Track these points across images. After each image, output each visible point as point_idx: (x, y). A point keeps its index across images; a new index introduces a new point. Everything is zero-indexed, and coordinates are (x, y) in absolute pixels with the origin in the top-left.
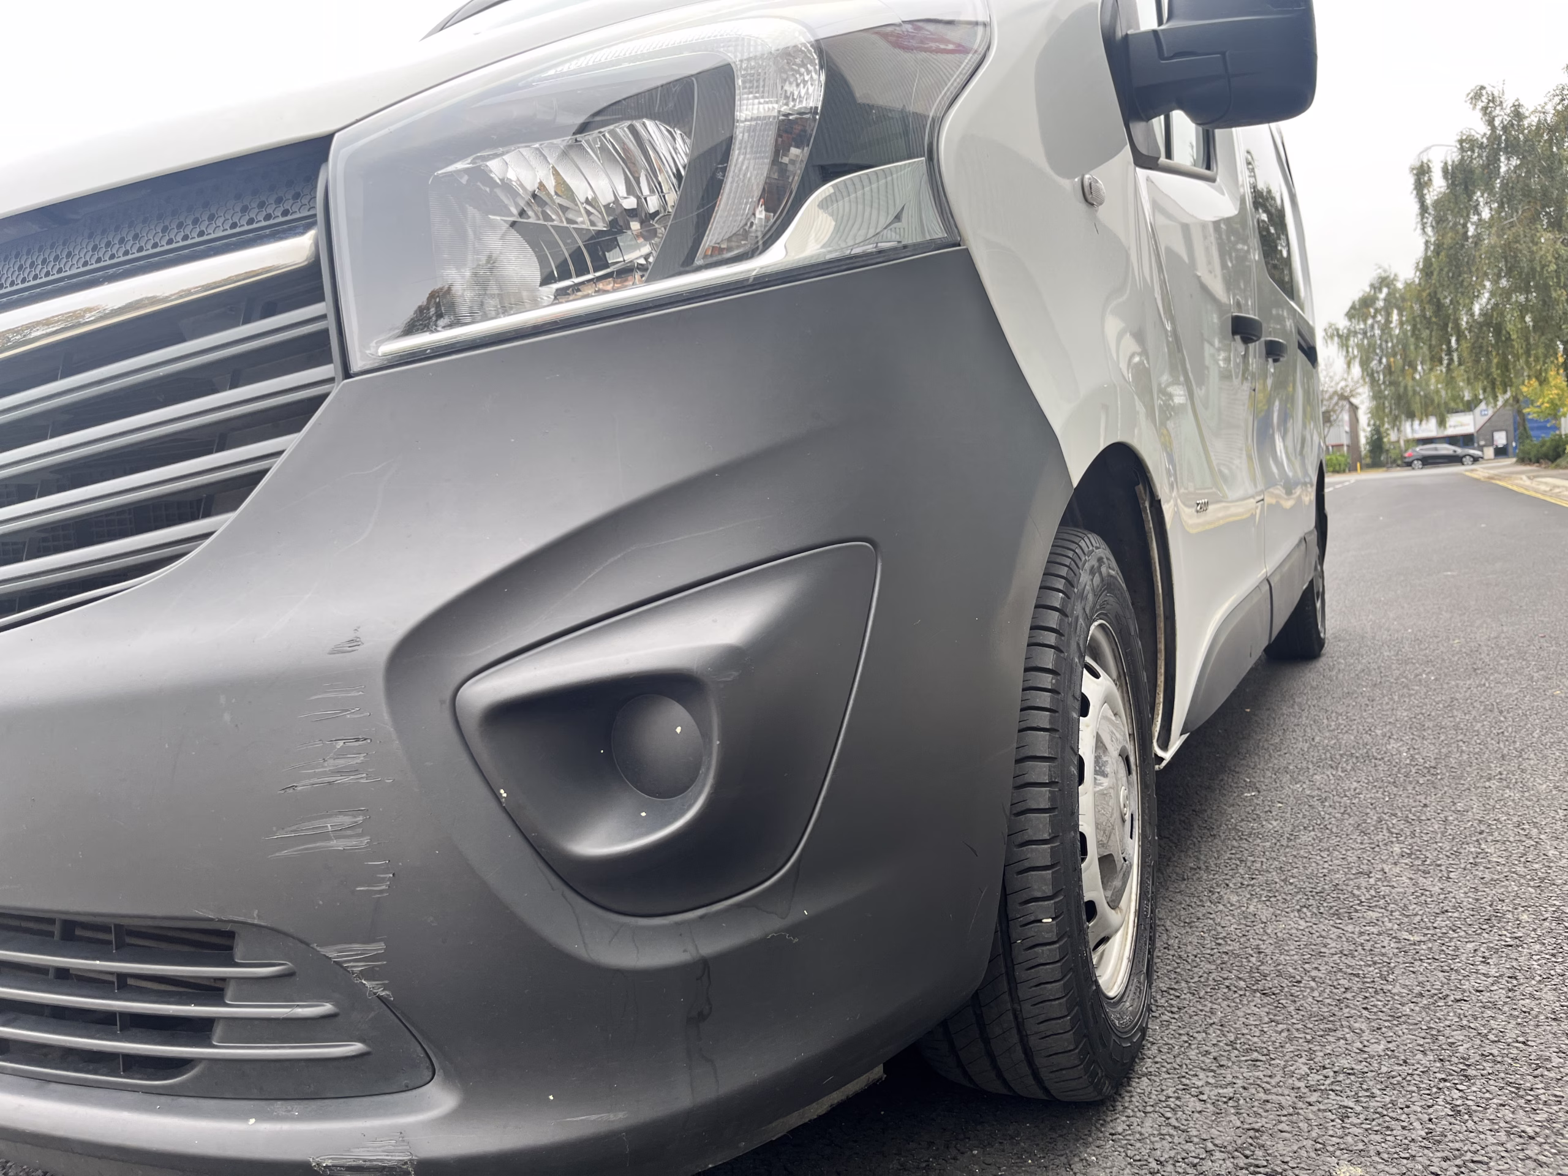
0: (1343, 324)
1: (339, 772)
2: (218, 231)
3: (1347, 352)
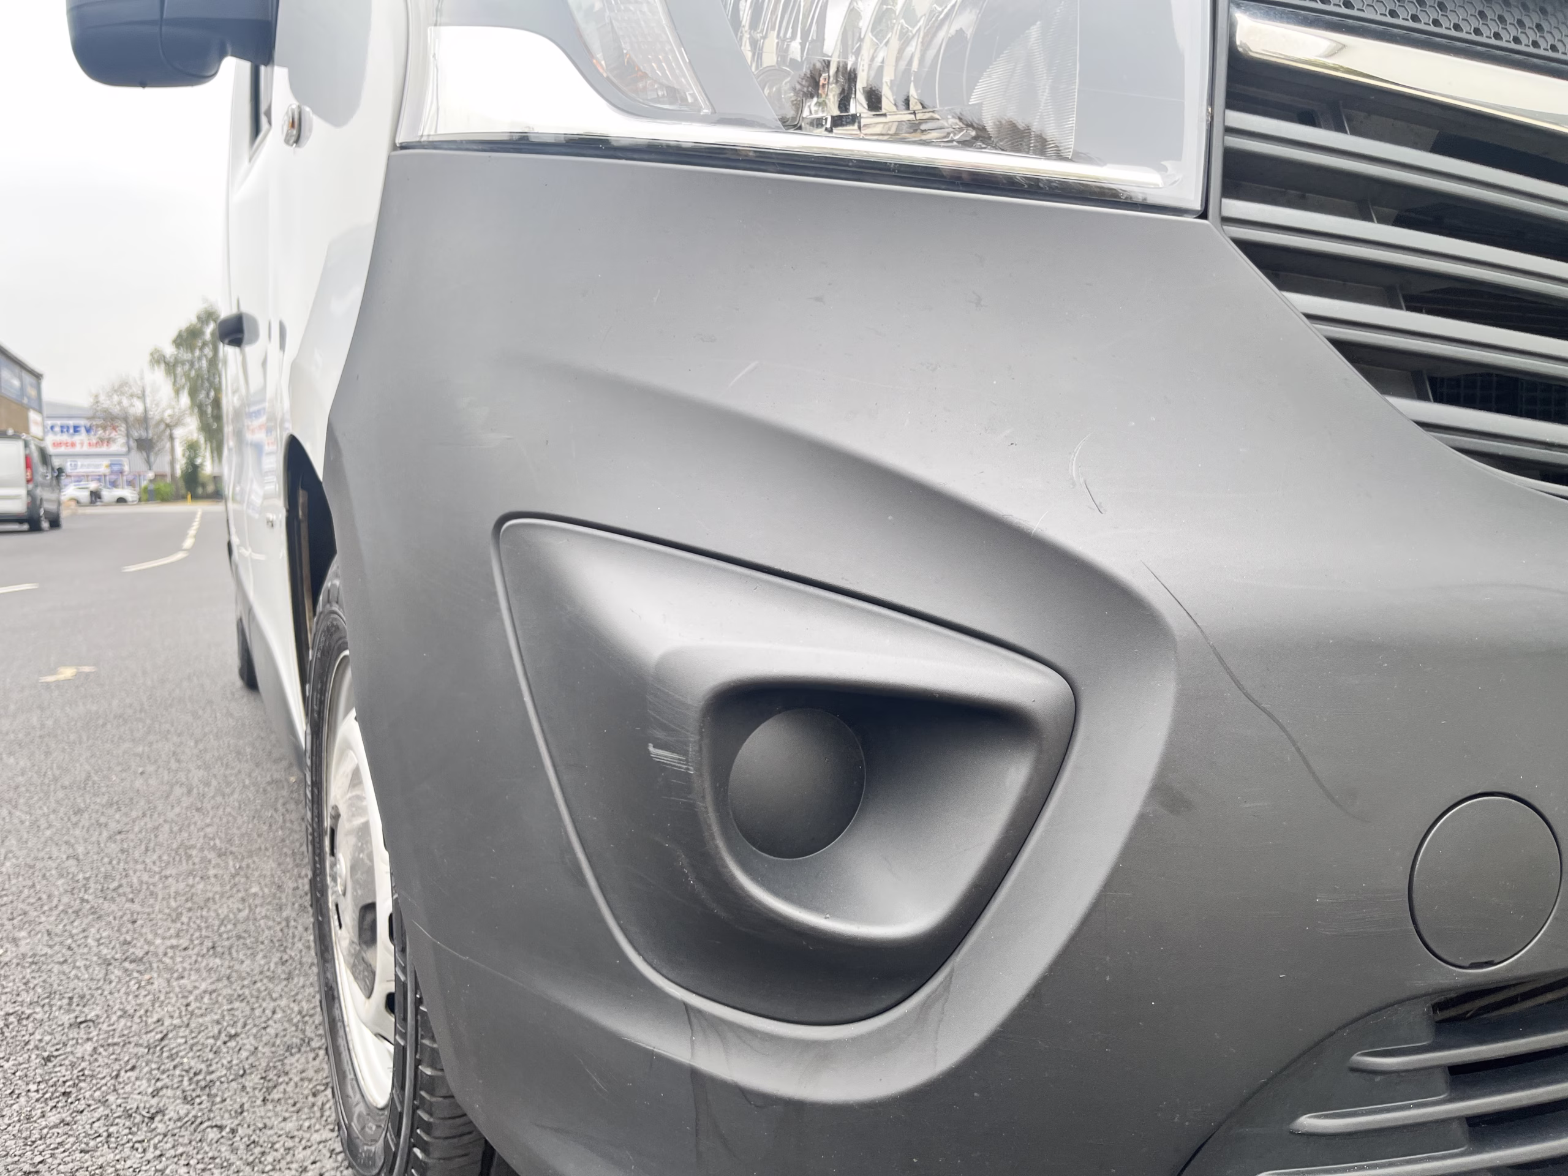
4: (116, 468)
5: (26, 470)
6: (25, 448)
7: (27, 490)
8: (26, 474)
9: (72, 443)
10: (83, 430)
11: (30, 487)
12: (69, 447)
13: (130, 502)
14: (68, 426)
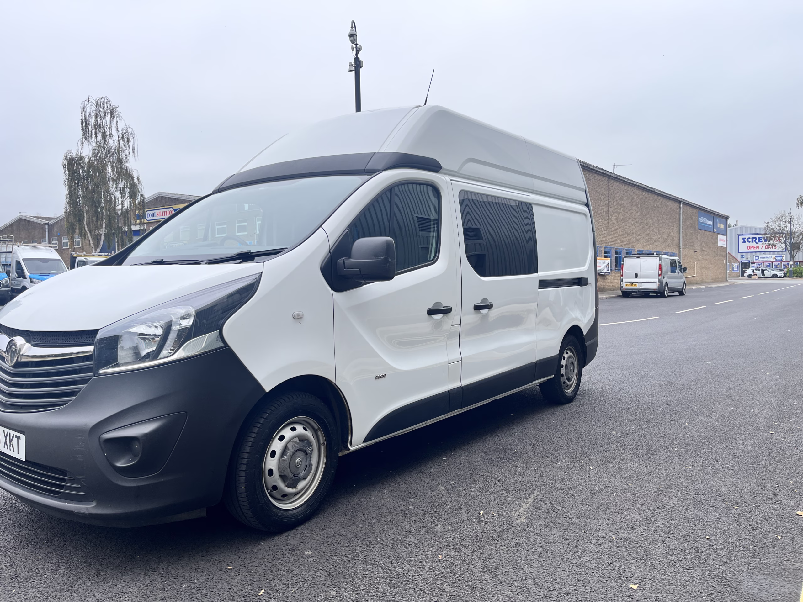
1: (80, 448)
2: (82, 341)
4: (778, 259)
5: (659, 270)
6: (659, 261)
7: (659, 279)
8: (659, 272)
9: (757, 246)
10: (763, 240)
11: (660, 278)
12: (756, 248)
13: (779, 277)
14: (756, 238)
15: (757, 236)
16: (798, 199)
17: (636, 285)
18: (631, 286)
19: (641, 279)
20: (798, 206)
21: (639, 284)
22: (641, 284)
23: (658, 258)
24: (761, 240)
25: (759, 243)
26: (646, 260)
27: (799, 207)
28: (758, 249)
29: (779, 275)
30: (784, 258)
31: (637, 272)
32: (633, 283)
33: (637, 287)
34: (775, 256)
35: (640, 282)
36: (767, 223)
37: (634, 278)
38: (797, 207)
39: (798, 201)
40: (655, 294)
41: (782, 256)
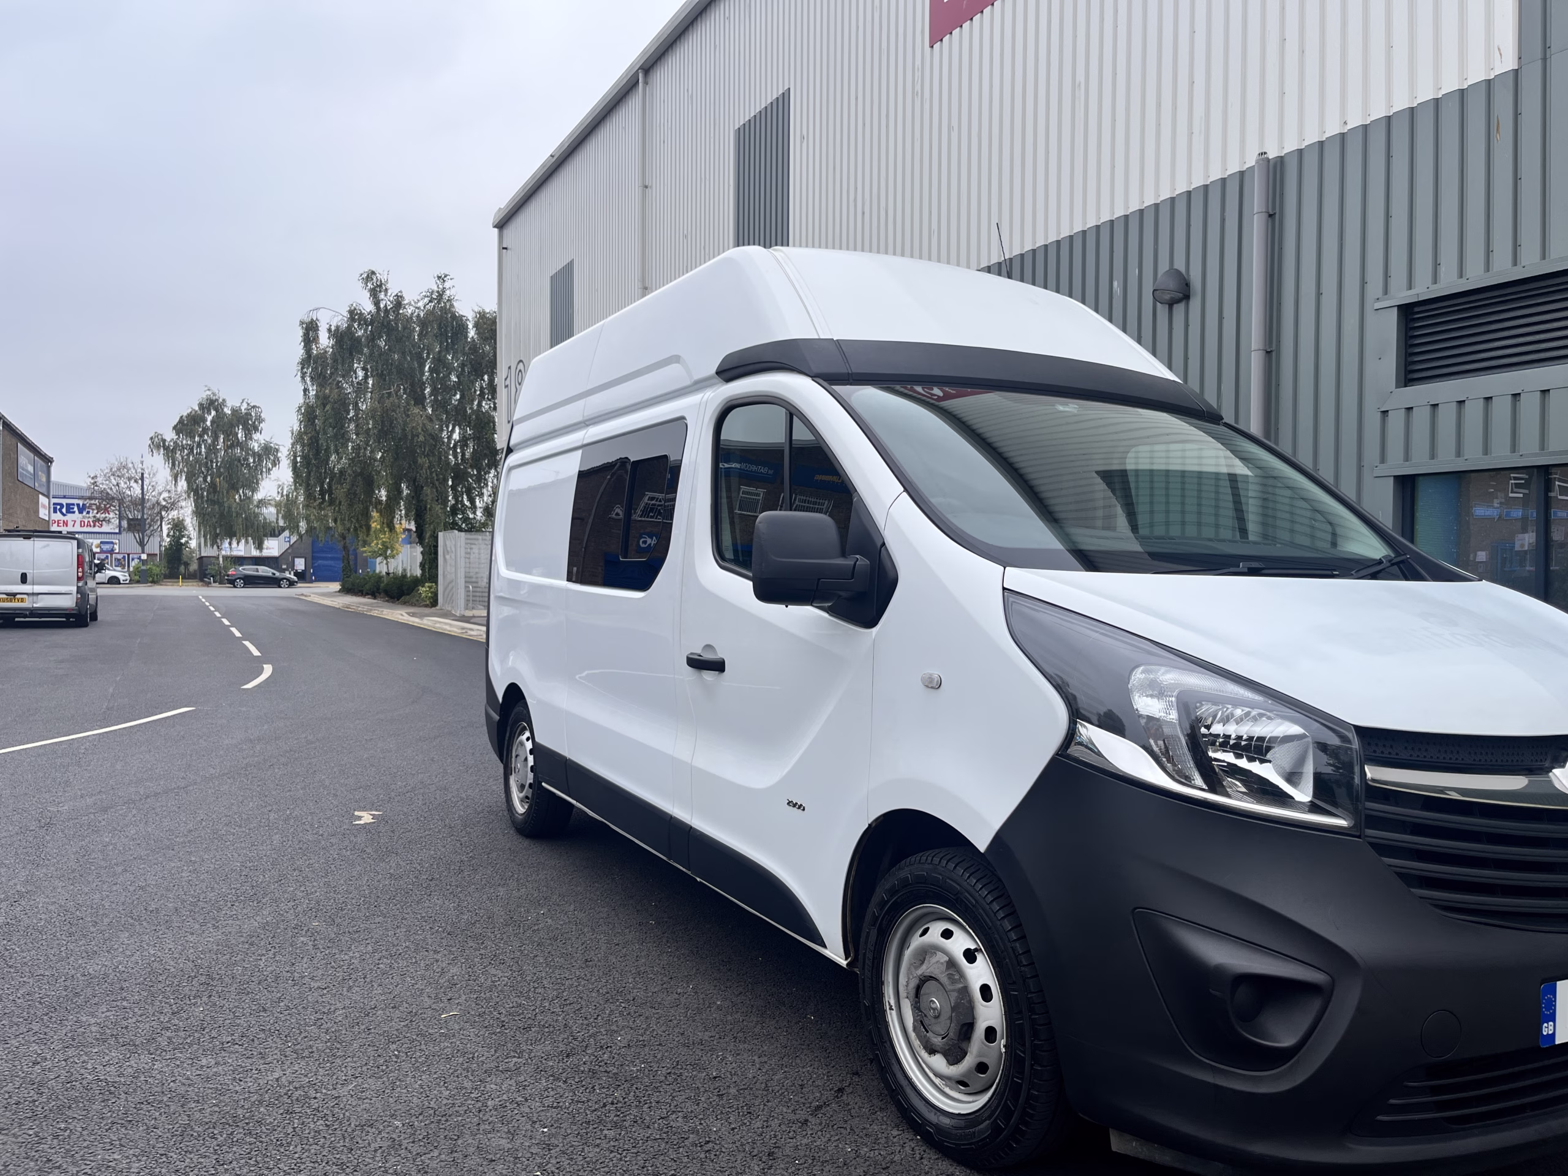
0: (170, 436)
3: (173, 464)
4: (106, 547)
5: (78, 568)
6: (78, 548)
7: (78, 587)
8: (78, 572)
9: (64, 521)
10: (76, 509)
11: (80, 584)
12: (62, 525)
13: (122, 582)
14: (62, 505)
15: (64, 502)
16: (151, 438)
17: (22, 600)
18: (11, 601)
19: (35, 587)
20: (152, 451)
21: (31, 598)
22: (35, 597)
23: (76, 541)
24: (73, 508)
25: (69, 515)
26: (48, 545)
27: (154, 454)
28: (67, 526)
29: (122, 578)
30: (116, 547)
31: (24, 571)
32: (14, 595)
33: (25, 605)
34: (99, 541)
35: (33, 594)
36: (93, 478)
37: (18, 584)
38: (151, 453)
39: (153, 443)
40: (64, 619)
41: (112, 543)
